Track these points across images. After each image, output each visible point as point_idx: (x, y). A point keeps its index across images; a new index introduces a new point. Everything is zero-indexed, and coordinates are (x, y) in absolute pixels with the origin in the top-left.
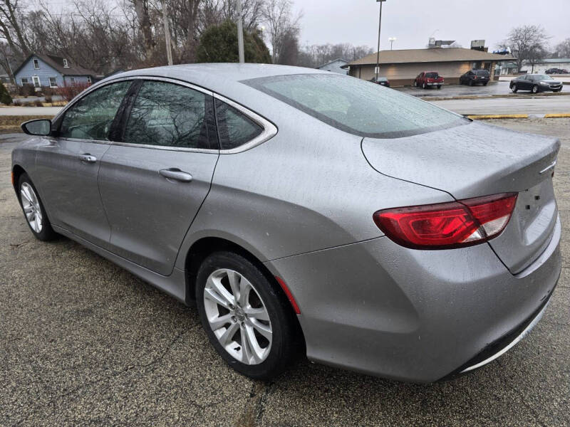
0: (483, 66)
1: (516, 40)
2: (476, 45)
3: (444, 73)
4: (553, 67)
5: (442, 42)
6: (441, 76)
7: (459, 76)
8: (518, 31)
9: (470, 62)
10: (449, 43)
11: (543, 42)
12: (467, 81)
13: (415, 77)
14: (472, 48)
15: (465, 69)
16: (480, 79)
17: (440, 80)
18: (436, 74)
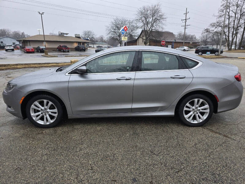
0: (82, 44)
1: (85, 35)
2: (77, 36)
3: (69, 46)
4: (98, 45)
5: (64, 34)
6: (68, 47)
7: (74, 47)
8: (85, 32)
9: (77, 42)
10: (67, 34)
11: (94, 36)
12: (77, 49)
13: (57, 47)
14: (76, 37)
15: (76, 45)
16: (82, 49)
17: (68, 48)
18: (66, 46)
